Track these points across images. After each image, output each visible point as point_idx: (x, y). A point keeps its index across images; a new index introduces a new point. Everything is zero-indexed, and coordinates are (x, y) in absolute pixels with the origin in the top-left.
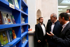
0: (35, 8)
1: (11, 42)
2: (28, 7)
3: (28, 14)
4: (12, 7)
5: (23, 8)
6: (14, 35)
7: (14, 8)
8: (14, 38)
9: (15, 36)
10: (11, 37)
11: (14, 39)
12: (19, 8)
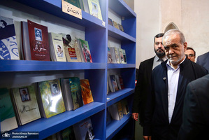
0: (160, 19)
1: (73, 110)
2: (135, 18)
3: (135, 37)
4: (70, 13)
5: (122, 21)
6: (88, 93)
7: (80, 17)
8: (86, 101)
9: (88, 96)
10: (75, 98)
11: (86, 104)
12: (100, 18)
